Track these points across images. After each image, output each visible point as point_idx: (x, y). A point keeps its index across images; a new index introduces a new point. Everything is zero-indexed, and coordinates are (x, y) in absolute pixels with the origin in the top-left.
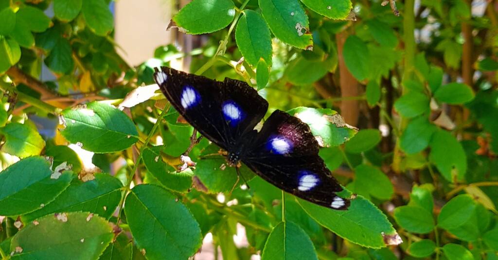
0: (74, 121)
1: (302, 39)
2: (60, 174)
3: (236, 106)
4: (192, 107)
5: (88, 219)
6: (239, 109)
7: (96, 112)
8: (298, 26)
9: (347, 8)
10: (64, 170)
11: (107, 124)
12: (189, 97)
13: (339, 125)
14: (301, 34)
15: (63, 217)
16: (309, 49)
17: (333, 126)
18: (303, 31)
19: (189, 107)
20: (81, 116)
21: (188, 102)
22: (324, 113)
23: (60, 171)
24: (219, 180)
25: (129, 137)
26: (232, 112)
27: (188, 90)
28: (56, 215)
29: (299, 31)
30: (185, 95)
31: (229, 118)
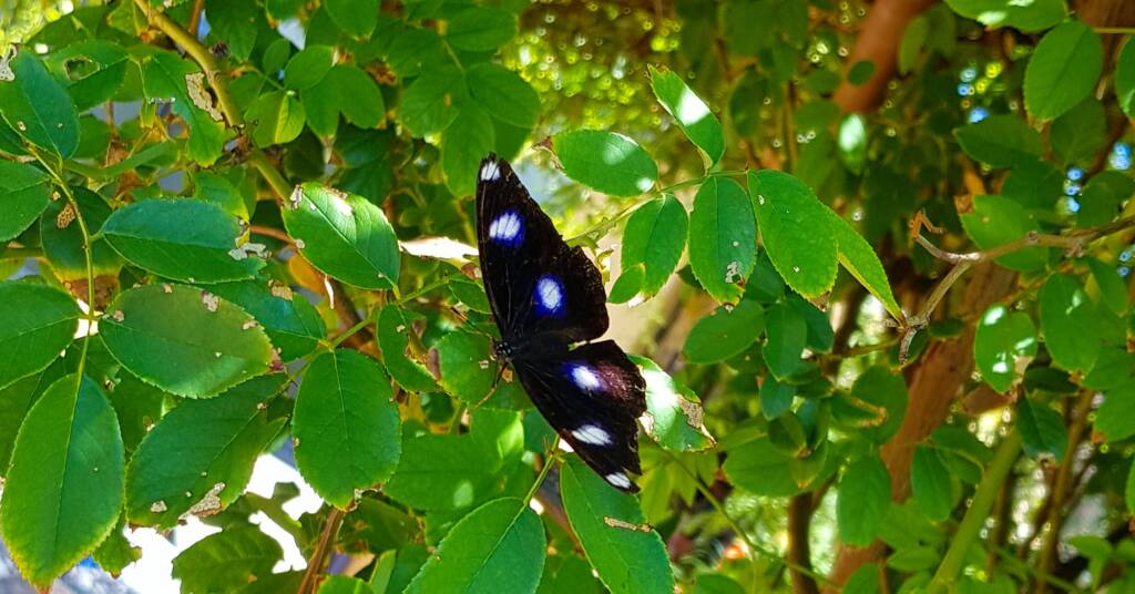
0: (313, 207)
1: (727, 288)
2: (245, 256)
3: (561, 292)
4: (499, 243)
5: (246, 327)
6: (562, 300)
7: (354, 213)
8: (733, 266)
9: (823, 286)
10: (255, 253)
11: (360, 241)
12: (506, 227)
13: (692, 423)
14: (729, 279)
15: (212, 302)
16: (727, 307)
17: (681, 416)
18: (736, 278)
19: (496, 239)
20: (329, 205)
21: (500, 232)
22: (679, 390)
23: (248, 252)
24: (467, 377)
25: (380, 276)
26: (550, 295)
27: (513, 218)
28: (203, 293)
29: (730, 275)
30: (503, 220)
31: (539, 298)
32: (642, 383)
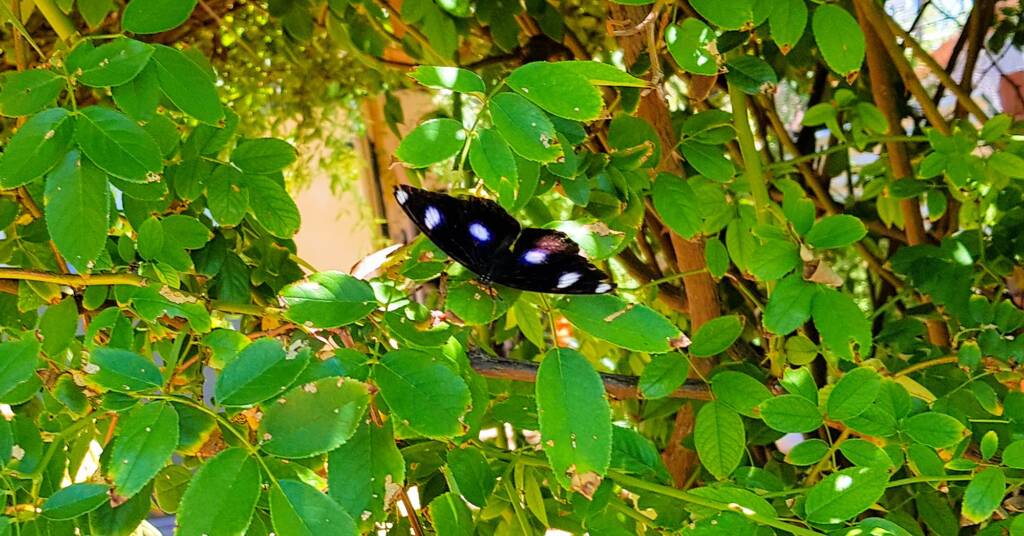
0: (297, 300)
1: (550, 151)
2: (296, 353)
3: (484, 226)
4: (437, 228)
5: (339, 385)
6: (488, 230)
7: (321, 284)
8: (542, 137)
9: (598, 105)
10: (299, 347)
11: (337, 295)
12: (432, 218)
13: (603, 234)
14: (548, 146)
15: (311, 388)
16: (561, 161)
17: (596, 235)
18: (550, 141)
19: (434, 228)
20: (305, 292)
21: (432, 223)
22: (584, 222)
23: (296, 350)
24: (475, 310)
25: (365, 303)
26: (480, 232)
27: (431, 209)
28: (303, 387)
29: (545, 143)
30: (428, 215)
31: (477, 239)
32: (562, 235)
